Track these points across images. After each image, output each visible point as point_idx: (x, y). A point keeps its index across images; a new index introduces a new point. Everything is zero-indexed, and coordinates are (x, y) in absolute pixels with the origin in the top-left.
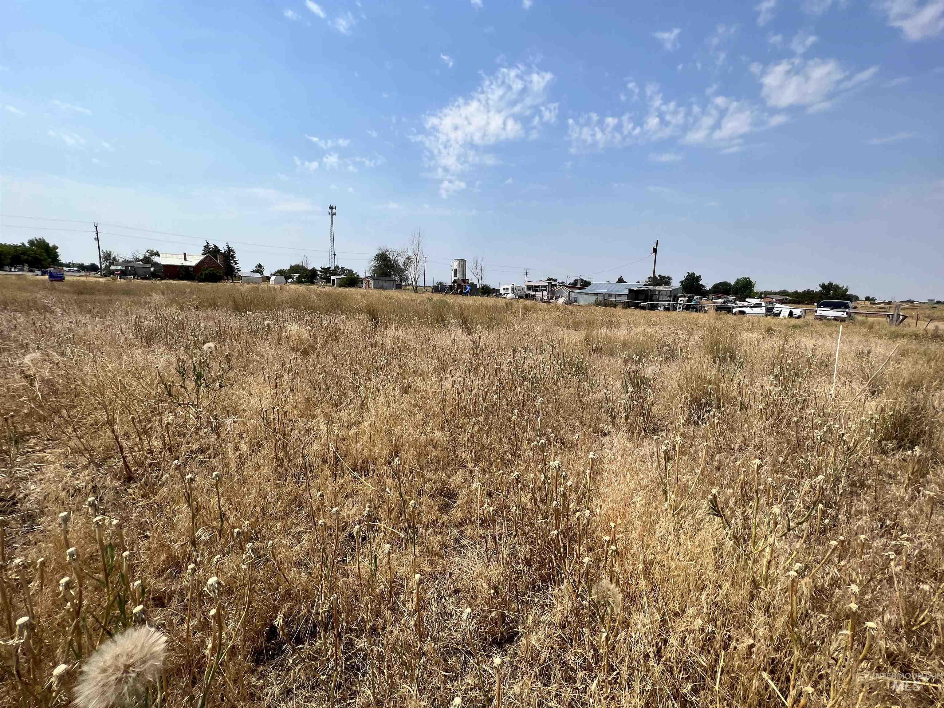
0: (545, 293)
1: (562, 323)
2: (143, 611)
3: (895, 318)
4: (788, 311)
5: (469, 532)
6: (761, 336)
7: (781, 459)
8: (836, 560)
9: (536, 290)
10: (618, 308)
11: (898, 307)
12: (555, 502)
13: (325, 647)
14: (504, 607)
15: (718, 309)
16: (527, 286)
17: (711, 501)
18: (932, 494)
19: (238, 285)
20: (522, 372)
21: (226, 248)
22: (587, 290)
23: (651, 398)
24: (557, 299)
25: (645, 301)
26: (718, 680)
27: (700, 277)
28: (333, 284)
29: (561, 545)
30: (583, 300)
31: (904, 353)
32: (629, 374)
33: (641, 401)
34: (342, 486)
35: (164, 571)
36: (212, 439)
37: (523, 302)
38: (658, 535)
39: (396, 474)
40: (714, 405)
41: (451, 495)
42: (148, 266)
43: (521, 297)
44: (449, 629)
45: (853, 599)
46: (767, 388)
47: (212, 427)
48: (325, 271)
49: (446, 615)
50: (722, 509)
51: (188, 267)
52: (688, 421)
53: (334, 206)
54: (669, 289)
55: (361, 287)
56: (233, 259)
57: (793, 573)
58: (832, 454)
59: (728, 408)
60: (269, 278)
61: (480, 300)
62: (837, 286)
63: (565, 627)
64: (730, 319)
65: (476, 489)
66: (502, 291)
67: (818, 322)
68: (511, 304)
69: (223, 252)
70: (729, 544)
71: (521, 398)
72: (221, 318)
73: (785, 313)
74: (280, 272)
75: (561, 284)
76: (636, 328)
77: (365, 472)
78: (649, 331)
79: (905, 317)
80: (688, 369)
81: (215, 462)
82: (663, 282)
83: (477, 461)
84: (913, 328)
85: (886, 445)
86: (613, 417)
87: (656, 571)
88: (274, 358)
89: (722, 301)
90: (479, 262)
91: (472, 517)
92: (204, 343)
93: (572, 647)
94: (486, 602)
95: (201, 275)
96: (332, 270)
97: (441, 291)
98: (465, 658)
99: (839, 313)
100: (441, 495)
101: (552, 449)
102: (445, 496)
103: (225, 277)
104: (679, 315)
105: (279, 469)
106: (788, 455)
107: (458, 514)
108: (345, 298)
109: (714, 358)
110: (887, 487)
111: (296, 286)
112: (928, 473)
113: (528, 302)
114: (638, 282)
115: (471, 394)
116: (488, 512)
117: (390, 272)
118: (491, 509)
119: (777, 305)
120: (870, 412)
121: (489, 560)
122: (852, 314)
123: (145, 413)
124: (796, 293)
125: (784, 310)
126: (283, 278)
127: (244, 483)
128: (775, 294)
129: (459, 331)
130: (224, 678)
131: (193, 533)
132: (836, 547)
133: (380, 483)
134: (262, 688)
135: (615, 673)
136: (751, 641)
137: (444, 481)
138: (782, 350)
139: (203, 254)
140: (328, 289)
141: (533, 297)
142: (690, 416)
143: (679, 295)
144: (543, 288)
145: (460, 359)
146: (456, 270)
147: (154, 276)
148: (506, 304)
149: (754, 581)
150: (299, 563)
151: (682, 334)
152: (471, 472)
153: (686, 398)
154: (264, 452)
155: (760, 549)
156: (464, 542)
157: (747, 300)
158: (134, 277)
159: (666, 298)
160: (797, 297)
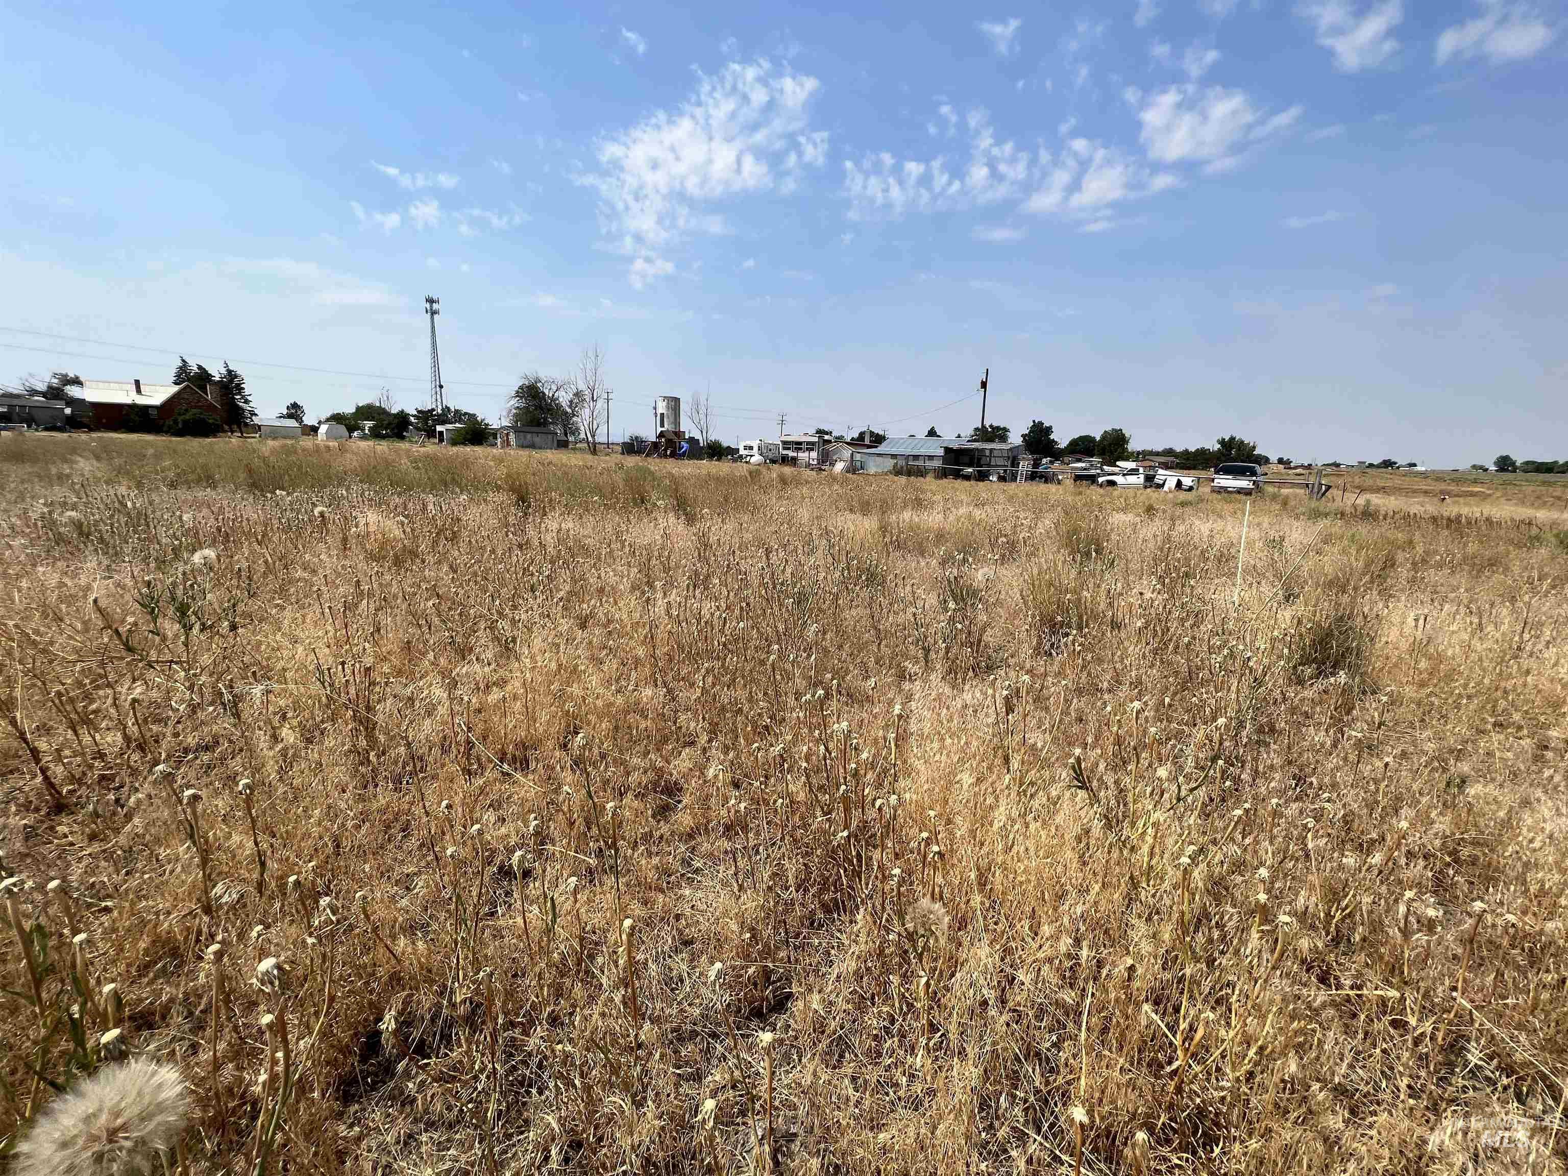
0: (814, 454)
1: (841, 504)
2: (121, 1039)
3: (1316, 490)
4: (1175, 480)
5: (706, 847)
6: (1138, 519)
7: (1167, 700)
8: (1240, 837)
9: (798, 449)
10: (930, 478)
11: (1319, 472)
12: (843, 787)
13: (469, 1057)
14: (766, 958)
15: (1078, 478)
16: (784, 443)
17: (1073, 768)
18: (1360, 735)
19: (253, 441)
20: (782, 584)
21: (224, 371)
22: (882, 449)
23: (983, 617)
24: (832, 464)
25: (970, 466)
26: (1084, 1024)
27: (1050, 428)
28: (441, 440)
29: (854, 853)
30: (873, 467)
31: (1327, 540)
32: (949, 581)
33: (967, 623)
34: (482, 790)
35: (147, 966)
36: (225, 724)
37: (777, 470)
38: (996, 825)
39: (578, 762)
40: (1074, 625)
41: (673, 790)
42: (59, 405)
43: (773, 461)
44: (679, 1003)
45: (1261, 887)
46: (1148, 595)
47: (223, 703)
48: (424, 415)
49: (672, 983)
50: (1088, 777)
51: (147, 408)
52: (1038, 651)
53: (435, 298)
54: (1004, 446)
55: (494, 445)
56: (239, 393)
57: (1185, 860)
58: (1234, 688)
59: (1093, 629)
60: (315, 429)
61: (706, 466)
62: (1242, 442)
63: (862, 978)
64: (1094, 493)
65: (716, 776)
66: (742, 452)
67: (1215, 495)
68: (758, 473)
69: (217, 379)
70: (1097, 827)
71: (781, 627)
72: (225, 503)
73: (1171, 483)
74: (337, 418)
75: (839, 439)
76: (957, 509)
77: (521, 764)
78: (978, 514)
79: (1329, 488)
80: (1035, 571)
81: (236, 764)
82: (996, 436)
83: (713, 732)
84: (1338, 503)
85: (1303, 671)
86: (927, 651)
87: (997, 878)
88: (338, 575)
89: (1083, 465)
90: (703, 401)
91: (708, 822)
92: (194, 551)
93: (873, 1005)
94: (737, 953)
95: (176, 422)
96: (438, 415)
97: (639, 452)
98: (708, 1043)
99: (1243, 483)
100: (656, 792)
101: (834, 705)
102: (662, 793)
103: (226, 427)
104: (1020, 488)
105: (362, 769)
106: (1175, 694)
107: (684, 819)
108: (466, 463)
109: (1072, 552)
110: (1304, 730)
111: (371, 443)
112: (1353, 708)
113: (787, 470)
114: (959, 436)
115: (699, 623)
116: (737, 812)
117: (545, 419)
118: (742, 805)
119: (1161, 471)
120: (1283, 626)
121: (741, 888)
122: (1261, 484)
123: (79, 684)
124: (1186, 452)
125: (1169, 478)
126: (342, 430)
127: (296, 798)
128: (1158, 454)
129: (672, 519)
130: (285, 1133)
131: (206, 893)
132: (1240, 817)
133: (551, 780)
134: (359, 1139)
135: (939, 1034)
136: (1130, 961)
137: (661, 769)
138: (1168, 539)
139: (176, 383)
140: (431, 448)
141: (794, 461)
142: (1039, 643)
143: (1020, 457)
144: (810, 446)
145: (678, 566)
146: (662, 414)
147: (71, 424)
148: (751, 473)
149: (1132, 878)
150: (412, 926)
151: (1027, 520)
152: (704, 750)
153: (1034, 616)
154: (330, 742)
155: (1140, 831)
156: (697, 864)
157: (1118, 463)
158: (29, 426)
159: (1000, 462)
160: (1188, 459)
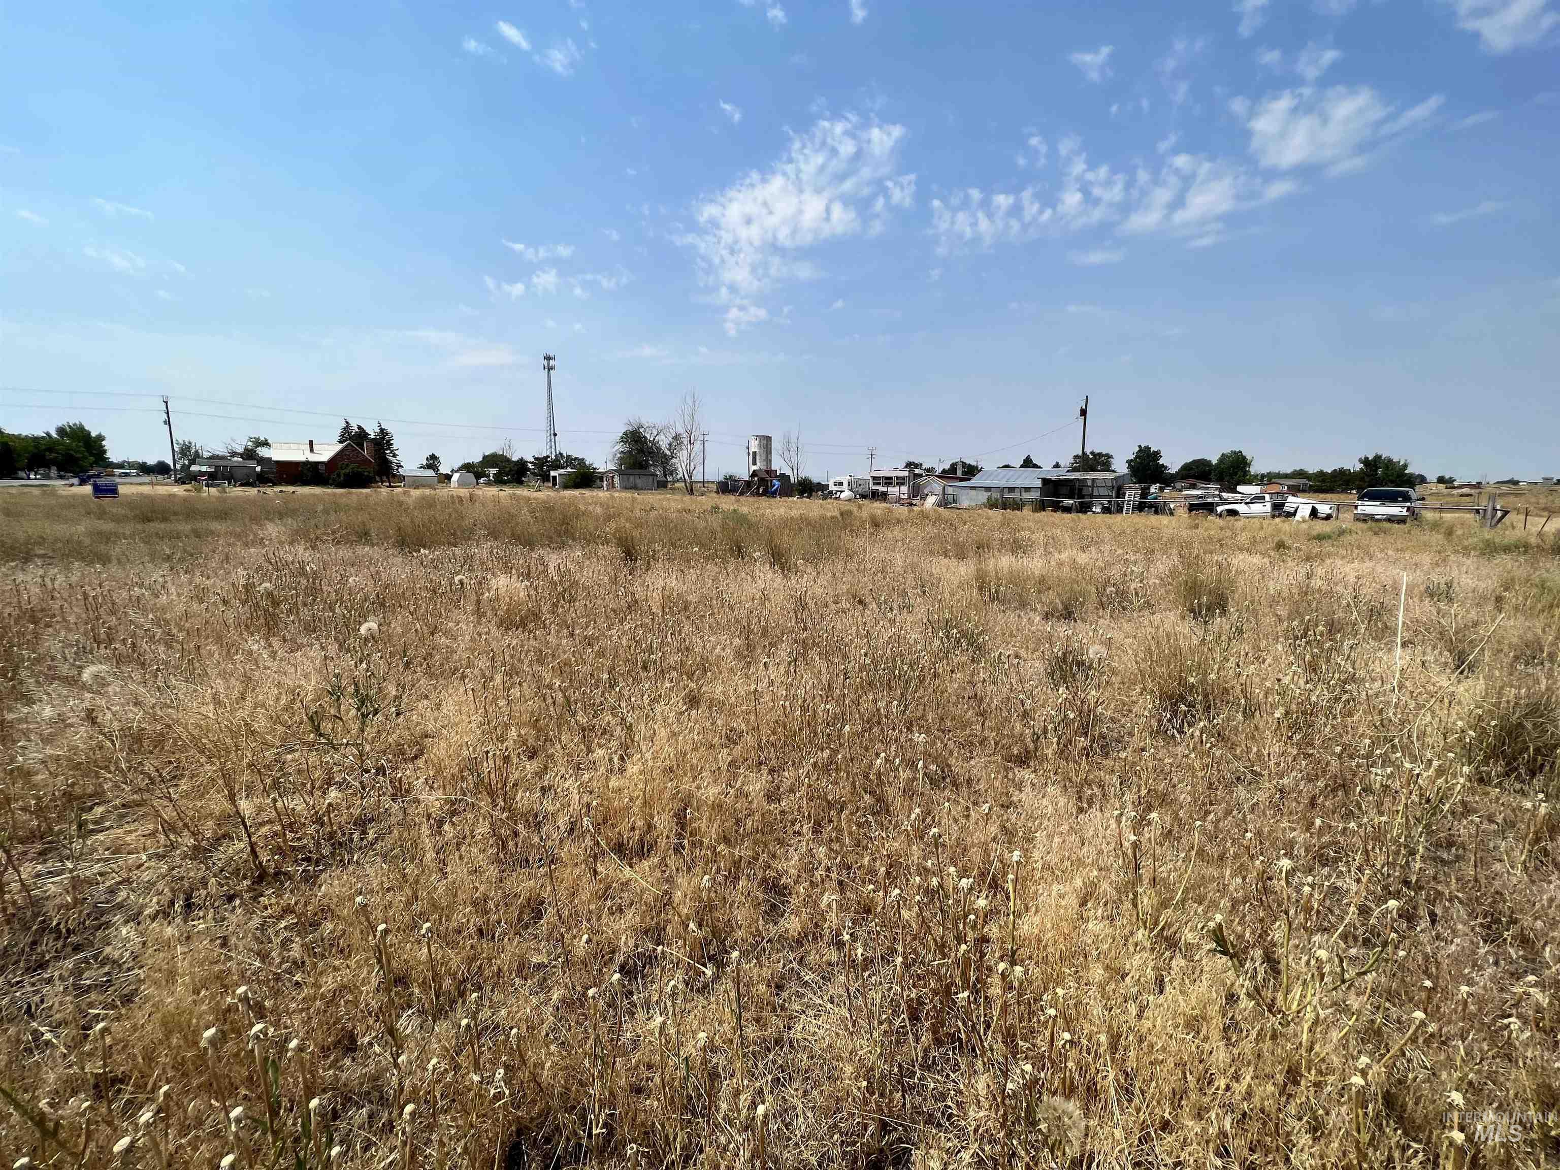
0: (904, 489)
1: (935, 547)
3: (1489, 515)
4: (1309, 507)
5: (815, 959)
6: (1267, 560)
9: (888, 484)
10: (1027, 511)
11: (1492, 494)
15: (1193, 507)
16: (874, 478)
19: (399, 491)
21: (378, 430)
22: (974, 482)
24: (924, 498)
25: (1071, 497)
27: (1158, 452)
28: (554, 484)
30: (967, 499)
32: (1058, 659)
37: (868, 506)
41: (781, 889)
42: (252, 464)
43: (863, 496)
48: (541, 462)
51: (317, 464)
53: (552, 355)
54: (1107, 475)
55: (600, 488)
56: (389, 449)
59: (1223, 714)
60: (448, 477)
61: (798, 504)
62: (1390, 460)
64: (1213, 524)
66: (832, 488)
67: (1360, 525)
68: (849, 511)
69: (372, 436)
73: (1304, 511)
74: (467, 467)
75: (930, 472)
78: (1081, 557)
79: (1506, 513)
82: (1099, 464)
84: (1520, 532)
87: (1129, 1044)
89: (1199, 492)
90: (793, 440)
92: (360, 622)
95: (339, 475)
96: (552, 461)
97: (733, 492)
99: (1395, 510)
103: (378, 478)
104: (1127, 520)
111: (493, 489)
113: (878, 507)
114: (1058, 466)
117: (647, 461)
119: (1291, 499)
122: (1417, 511)
124: (1321, 472)
125: (1302, 505)
126: (471, 477)
128: (1286, 476)
129: (768, 573)
139: (341, 442)
140: (546, 492)
141: (884, 496)
143: (1126, 486)
144: (901, 481)
146: (755, 453)
147: (262, 480)
148: (841, 512)
156: (808, 978)
157: (1240, 488)
158: (229, 483)
159: (1103, 492)
160: (1323, 481)
